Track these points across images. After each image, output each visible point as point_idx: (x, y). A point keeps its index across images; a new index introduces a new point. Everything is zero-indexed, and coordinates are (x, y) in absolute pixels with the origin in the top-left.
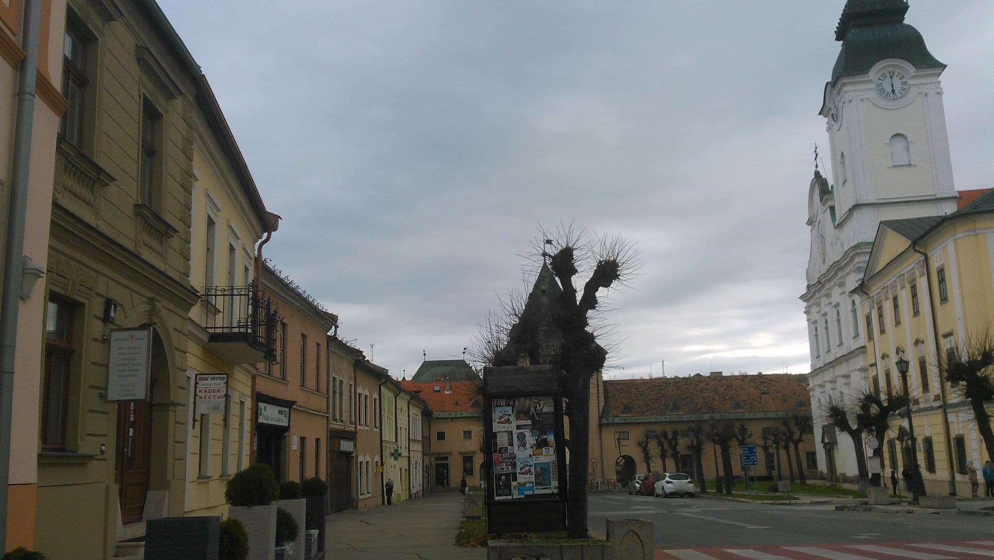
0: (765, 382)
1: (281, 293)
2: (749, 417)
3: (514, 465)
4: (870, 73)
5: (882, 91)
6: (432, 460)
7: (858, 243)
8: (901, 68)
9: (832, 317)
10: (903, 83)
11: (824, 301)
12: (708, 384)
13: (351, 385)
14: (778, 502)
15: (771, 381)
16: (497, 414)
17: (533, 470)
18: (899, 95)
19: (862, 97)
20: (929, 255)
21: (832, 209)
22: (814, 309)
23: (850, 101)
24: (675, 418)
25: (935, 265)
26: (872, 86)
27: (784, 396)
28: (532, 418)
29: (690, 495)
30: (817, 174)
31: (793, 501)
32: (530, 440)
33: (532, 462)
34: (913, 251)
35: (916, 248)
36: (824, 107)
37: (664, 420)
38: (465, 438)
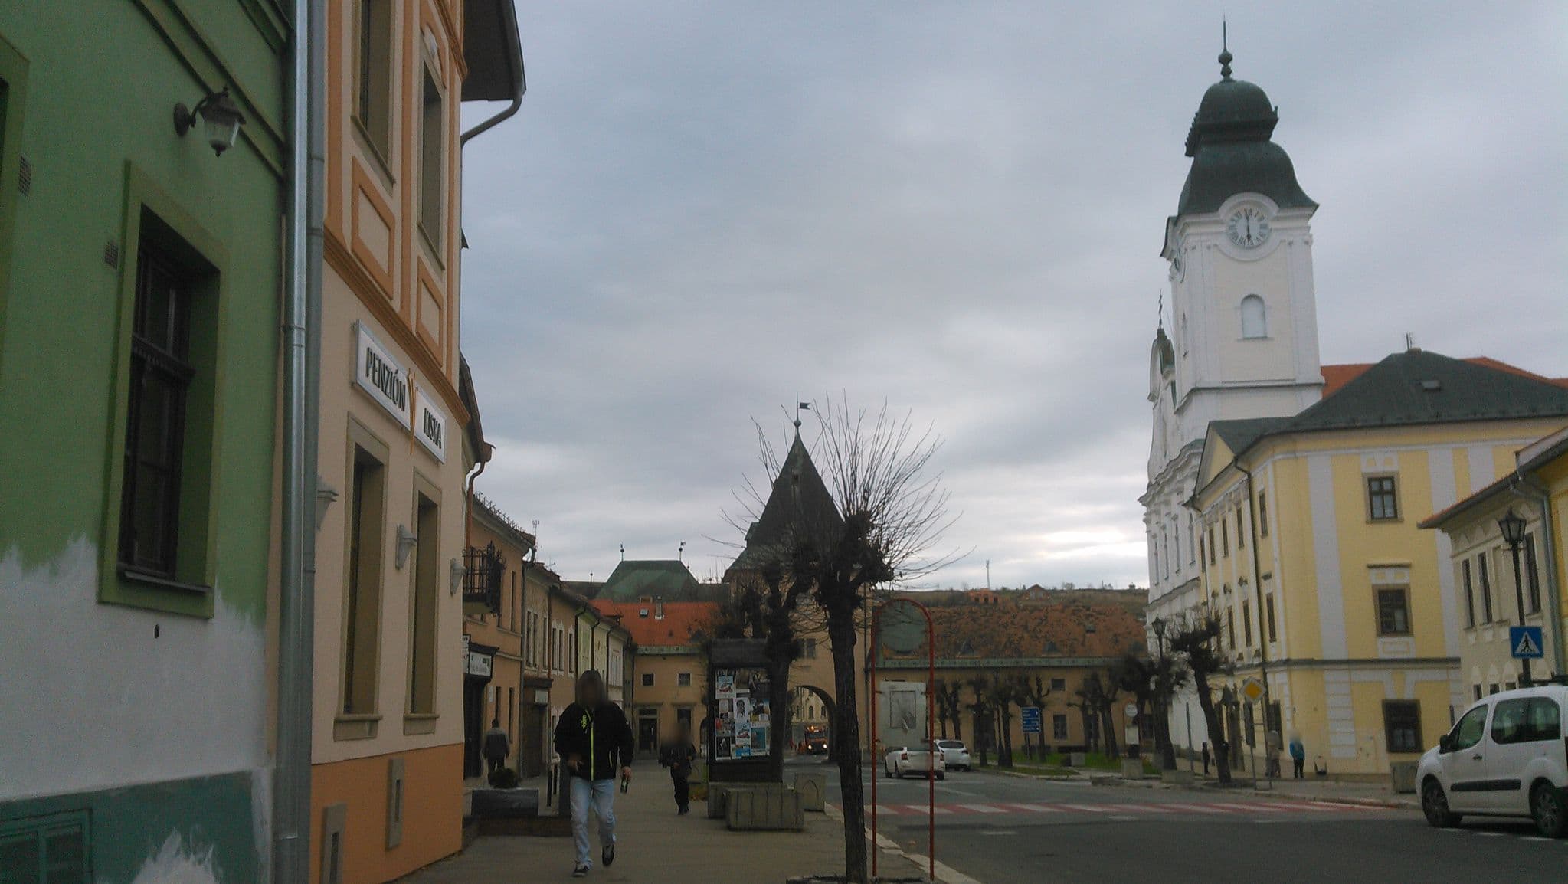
0: (1092, 616)
1: (485, 523)
2: (1066, 665)
3: (733, 729)
4: (1220, 211)
5: (1234, 236)
6: (635, 715)
7: (1196, 440)
8: (1260, 206)
9: (1170, 532)
10: (1264, 227)
11: (1164, 510)
12: (1015, 617)
13: (545, 619)
14: (1055, 777)
15: (1100, 614)
16: (719, 684)
17: (750, 734)
18: (1255, 243)
19: (1209, 243)
20: (1253, 475)
21: (1173, 384)
22: (1154, 519)
23: (1194, 248)
24: (968, 663)
25: (1258, 488)
26: (1223, 228)
27: (1115, 635)
28: (751, 687)
29: (966, 768)
30: (1161, 332)
31: (1071, 777)
32: (749, 707)
33: (751, 726)
34: (1234, 468)
35: (1239, 465)
36: (1167, 249)
37: (953, 665)
38: (681, 683)
